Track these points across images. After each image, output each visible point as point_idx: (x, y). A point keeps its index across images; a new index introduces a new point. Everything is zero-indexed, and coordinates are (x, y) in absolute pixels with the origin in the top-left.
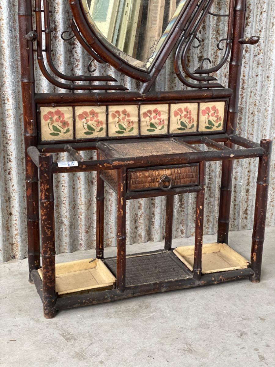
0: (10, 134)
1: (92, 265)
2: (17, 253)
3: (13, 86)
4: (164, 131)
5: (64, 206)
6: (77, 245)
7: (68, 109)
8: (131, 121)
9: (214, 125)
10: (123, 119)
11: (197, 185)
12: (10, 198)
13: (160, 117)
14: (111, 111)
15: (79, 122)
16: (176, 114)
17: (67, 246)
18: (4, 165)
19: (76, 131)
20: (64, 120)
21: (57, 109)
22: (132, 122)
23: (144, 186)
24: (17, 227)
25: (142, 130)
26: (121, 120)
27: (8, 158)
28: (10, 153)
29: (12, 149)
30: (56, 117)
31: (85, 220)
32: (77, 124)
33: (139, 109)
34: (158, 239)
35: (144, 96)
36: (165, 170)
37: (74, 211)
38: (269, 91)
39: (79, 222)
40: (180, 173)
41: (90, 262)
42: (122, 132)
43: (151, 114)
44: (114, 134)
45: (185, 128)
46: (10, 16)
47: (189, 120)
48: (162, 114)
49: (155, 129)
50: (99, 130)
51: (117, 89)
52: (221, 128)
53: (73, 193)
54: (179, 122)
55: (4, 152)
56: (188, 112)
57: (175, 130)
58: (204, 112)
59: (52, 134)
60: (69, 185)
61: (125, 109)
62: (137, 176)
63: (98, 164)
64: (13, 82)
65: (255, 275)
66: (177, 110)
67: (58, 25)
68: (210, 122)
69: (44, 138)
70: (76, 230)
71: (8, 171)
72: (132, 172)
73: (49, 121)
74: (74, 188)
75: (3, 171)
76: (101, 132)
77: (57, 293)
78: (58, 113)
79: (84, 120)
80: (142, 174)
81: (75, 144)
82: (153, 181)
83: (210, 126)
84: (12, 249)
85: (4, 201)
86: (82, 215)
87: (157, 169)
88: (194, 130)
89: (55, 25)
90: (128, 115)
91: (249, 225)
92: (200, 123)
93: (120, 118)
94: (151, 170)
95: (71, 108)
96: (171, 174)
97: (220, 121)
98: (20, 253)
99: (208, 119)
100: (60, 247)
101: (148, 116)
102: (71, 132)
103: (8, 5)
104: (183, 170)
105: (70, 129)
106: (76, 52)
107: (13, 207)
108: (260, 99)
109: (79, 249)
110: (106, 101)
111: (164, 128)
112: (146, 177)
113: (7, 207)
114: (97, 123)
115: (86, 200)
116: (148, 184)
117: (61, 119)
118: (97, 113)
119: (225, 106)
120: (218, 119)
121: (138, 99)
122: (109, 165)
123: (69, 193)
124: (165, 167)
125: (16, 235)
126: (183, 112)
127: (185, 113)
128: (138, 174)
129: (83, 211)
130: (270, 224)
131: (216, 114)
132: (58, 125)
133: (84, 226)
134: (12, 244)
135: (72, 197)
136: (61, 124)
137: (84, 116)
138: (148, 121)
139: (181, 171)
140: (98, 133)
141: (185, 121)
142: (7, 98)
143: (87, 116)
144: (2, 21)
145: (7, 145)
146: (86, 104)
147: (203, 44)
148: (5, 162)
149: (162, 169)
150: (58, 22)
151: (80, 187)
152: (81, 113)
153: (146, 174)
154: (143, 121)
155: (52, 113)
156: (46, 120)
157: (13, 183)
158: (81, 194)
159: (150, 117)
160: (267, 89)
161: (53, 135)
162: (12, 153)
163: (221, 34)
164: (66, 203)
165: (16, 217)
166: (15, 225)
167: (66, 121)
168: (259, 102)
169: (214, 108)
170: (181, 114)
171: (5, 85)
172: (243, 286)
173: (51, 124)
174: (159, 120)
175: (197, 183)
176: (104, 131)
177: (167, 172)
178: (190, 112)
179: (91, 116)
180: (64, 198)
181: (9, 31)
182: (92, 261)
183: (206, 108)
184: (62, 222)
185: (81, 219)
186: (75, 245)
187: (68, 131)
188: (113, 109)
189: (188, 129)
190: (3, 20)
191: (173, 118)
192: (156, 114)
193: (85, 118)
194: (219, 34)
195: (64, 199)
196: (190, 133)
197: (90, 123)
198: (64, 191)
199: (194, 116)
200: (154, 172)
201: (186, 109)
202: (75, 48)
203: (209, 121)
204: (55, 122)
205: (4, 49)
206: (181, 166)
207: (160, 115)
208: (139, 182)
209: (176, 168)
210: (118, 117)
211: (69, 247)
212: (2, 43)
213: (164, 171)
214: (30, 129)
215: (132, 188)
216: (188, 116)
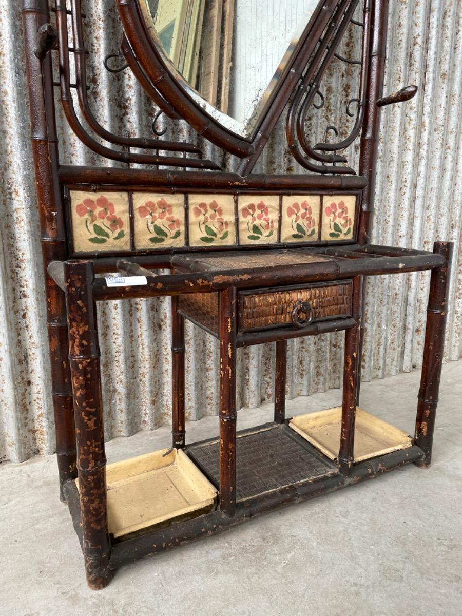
0: (22, 251)
1: (168, 459)
2: (43, 445)
3: (25, 169)
4: (273, 239)
5: (117, 364)
6: (138, 424)
7: (121, 196)
8: (225, 220)
9: (341, 231)
10: (212, 217)
11: (349, 318)
12: (27, 356)
13: (266, 216)
14: (193, 204)
15: (139, 220)
16: (290, 212)
17: (124, 427)
18: (14, 302)
19: (136, 236)
20: (115, 216)
21: (101, 196)
22: (227, 223)
23: (266, 321)
24: (41, 403)
25: (241, 236)
26: (210, 220)
27: (20, 292)
28: (23, 283)
29: (27, 277)
30: (98, 210)
31: (151, 385)
32: (136, 224)
33: (236, 202)
34: (255, 404)
35: (245, 179)
36: (300, 292)
37: (133, 372)
38: (389, 195)
39: (142, 388)
40: (324, 297)
41: (164, 456)
42: (211, 240)
43: (254, 211)
44: (199, 241)
45: (303, 235)
46: (17, 49)
47: (308, 222)
48: (272, 212)
49: (260, 236)
50: (173, 235)
51: (202, 165)
52: (350, 237)
53: (131, 343)
54: (295, 225)
55: (14, 281)
56: (308, 209)
57: (288, 238)
58: (329, 211)
59: (92, 240)
60: (125, 332)
61: (214, 201)
62: (255, 302)
63: (186, 281)
64: (24, 162)
65: (424, 456)
66: (291, 206)
67: (98, 73)
68: (336, 227)
69: (79, 248)
70: (137, 401)
71: (22, 313)
72: (246, 295)
73: (86, 216)
74: (132, 336)
75: (12, 312)
76: (178, 238)
77: (112, 535)
78: (102, 202)
79: (148, 217)
80: (263, 299)
81: (135, 257)
82: (280, 312)
83: (336, 232)
84: (35, 439)
85: (17, 362)
86: (146, 376)
87: (288, 291)
88: (315, 238)
89: (94, 73)
90: (220, 212)
91: (367, 376)
92: (323, 228)
93: (206, 215)
94: (278, 292)
95: (125, 195)
96: (310, 299)
97: (350, 225)
98: (48, 445)
99: (333, 221)
100: (113, 430)
101: (249, 214)
102: (127, 237)
103: (12, 29)
104: (328, 291)
105: (125, 232)
106: (129, 121)
107: (33, 371)
108: (380, 206)
109: (142, 430)
110: (185, 186)
111: (274, 235)
112: (269, 305)
113: (22, 372)
114: (171, 223)
115: (150, 353)
116: (273, 318)
117: (109, 214)
118: (170, 206)
119: (356, 202)
120: (347, 222)
121: (235, 185)
122: (206, 283)
123: (125, 345)
124: (300, 286)
125: (39, 416)
126: (300, 210)
127: (303, 211)
128: (257, 300)
129: (146, 371)
130: (390, 373)
131: (344, 215)
132: (104, 224)
133: (149, 394)
134: (34, 432)
135: (130, 351)
136: (108, 223)
137: (148, 211)
138: (250, 221)
139: (325, 293)
140: (173, 240)
141: (303, 222)
142: (15, 189)
143: (154, 211)
144: (2, 56)
145: (18, 270)
146: (152, 189)
147: (310, 124)
148: (15, 298)
149: (294, 290)
150: (98, 69)
151: (141, 334)
152: (144, 205)
153: (270, 299)
154: (242, 222)
155: (93, 202)
156: (81, 215)
157: (30, 333)
158: (142, 345)
159: (252, 215)
160: (387, 194)
161: (96, 242)
162: (27, 283)
163: (333, 111)
164: (120, 360)
165: (39, 387)
166: (38, 401)
167: (118, 217)
168: (379, 210)
169: (342, 205)
170: (298, 212)
171: (11, 168)
172: (410, 477)
173: (91, 222)
174: (266, 221)
175: (348, 314)
176: (182, 237)
177: (304, 295)
178: (310, 209)
179: (161, 211)
180: (117, 352)
181: (14, 74)
182: (168, 453)
183: (331, 204)
184: (115, 391)
185: (144, 383)
186: (136, 423)
187: (121, 235)
188: (196, 200)
189: (306, 236)
190: (4, 55)
191: (286, 219)
192: (262, 212)
193: (151, 214)
194: (330, 111)
195: (118, 354)
196: (310, 242)
197: (158, 222)
198: (116, 341)
199: (315, 217)
200: (283, 296)
201: (304, 205)
202: (127, 114)
203: (335, 224)
204: (98, 219)
205: (7, 105)
206: (325, 284)
207: (267, 213)
208: (259, 315)
209: (317, 288)
210: (204, 215)
211: (126, 428)
212: (3, 95)
213: (299, 294)
214: (53, 229)
215: (246, 325)
216: (308, 216)
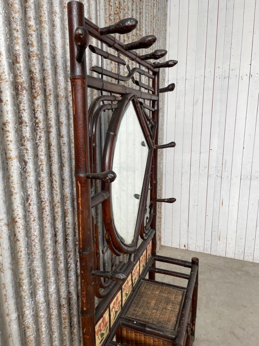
14: (123, 288)
15: (112, 314)
16: (141, 262)
20: (106, 322)
30: (102, 325)
32: (111, 317)
44: (124, 302)
48: (138, 267)
50: (119, 309)
57: (141, 273)
59: (100, 342)
61: (127, 280)
66: (142, 259)
68: (149, 255)
73: (99, 333)
78: (103, 320)
79: (114, 310)
90: (129, 283)
93: (126, 289)
97: (151, 251)
101: (134, 274)
105: (108, 326)
111: (138, 276)
118: (118, 297)
131: (150, 248)
132: (103, 330)
138: (134, 277)
141: (144, 262)
142: (27, 326)
152: (113, 306)
169: (149, 245)
174: (137, 273)
179: (116, 302)
187: (107, 329)
191: (141, 266)
207: (137, 270)
